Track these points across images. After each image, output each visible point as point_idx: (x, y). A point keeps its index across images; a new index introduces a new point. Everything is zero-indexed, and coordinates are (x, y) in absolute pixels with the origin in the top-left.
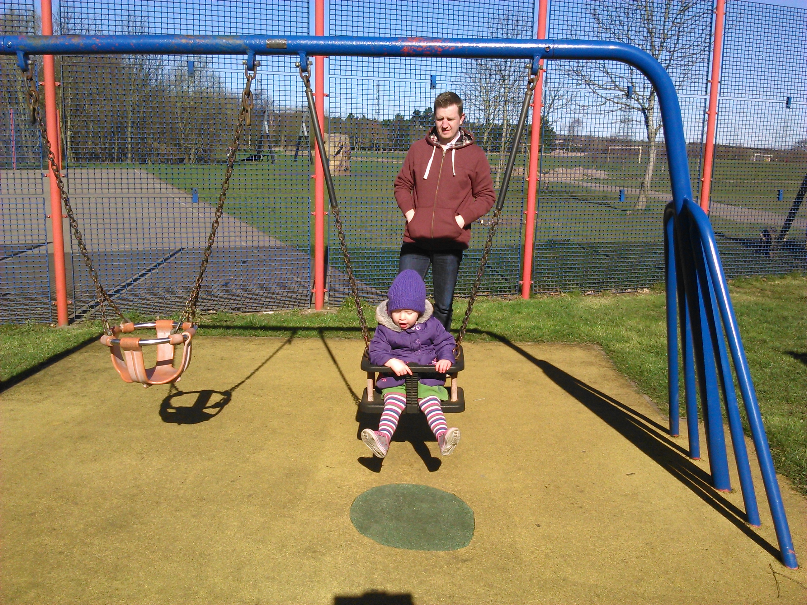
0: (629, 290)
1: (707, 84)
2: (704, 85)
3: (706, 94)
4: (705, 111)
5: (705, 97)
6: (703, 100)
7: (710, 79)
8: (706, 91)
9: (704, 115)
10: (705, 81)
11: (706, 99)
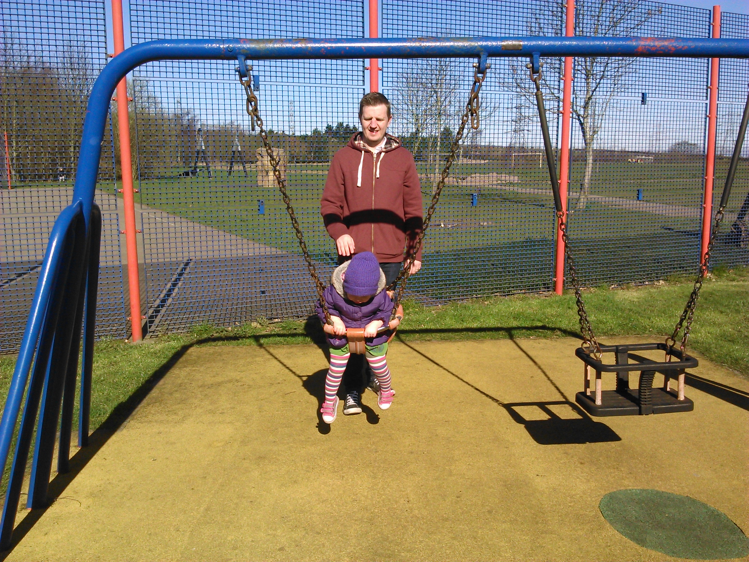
0: (647, 283)
1: (707, 90)
2: (705, 91)
3: (707, 99)
4: (706, 114)
5: (706, 102)
6: (704, 105)
7: (709, 85)
8: (707, 97)
9: (706, 118)
10: (705, 87)
11: (707, 104)
